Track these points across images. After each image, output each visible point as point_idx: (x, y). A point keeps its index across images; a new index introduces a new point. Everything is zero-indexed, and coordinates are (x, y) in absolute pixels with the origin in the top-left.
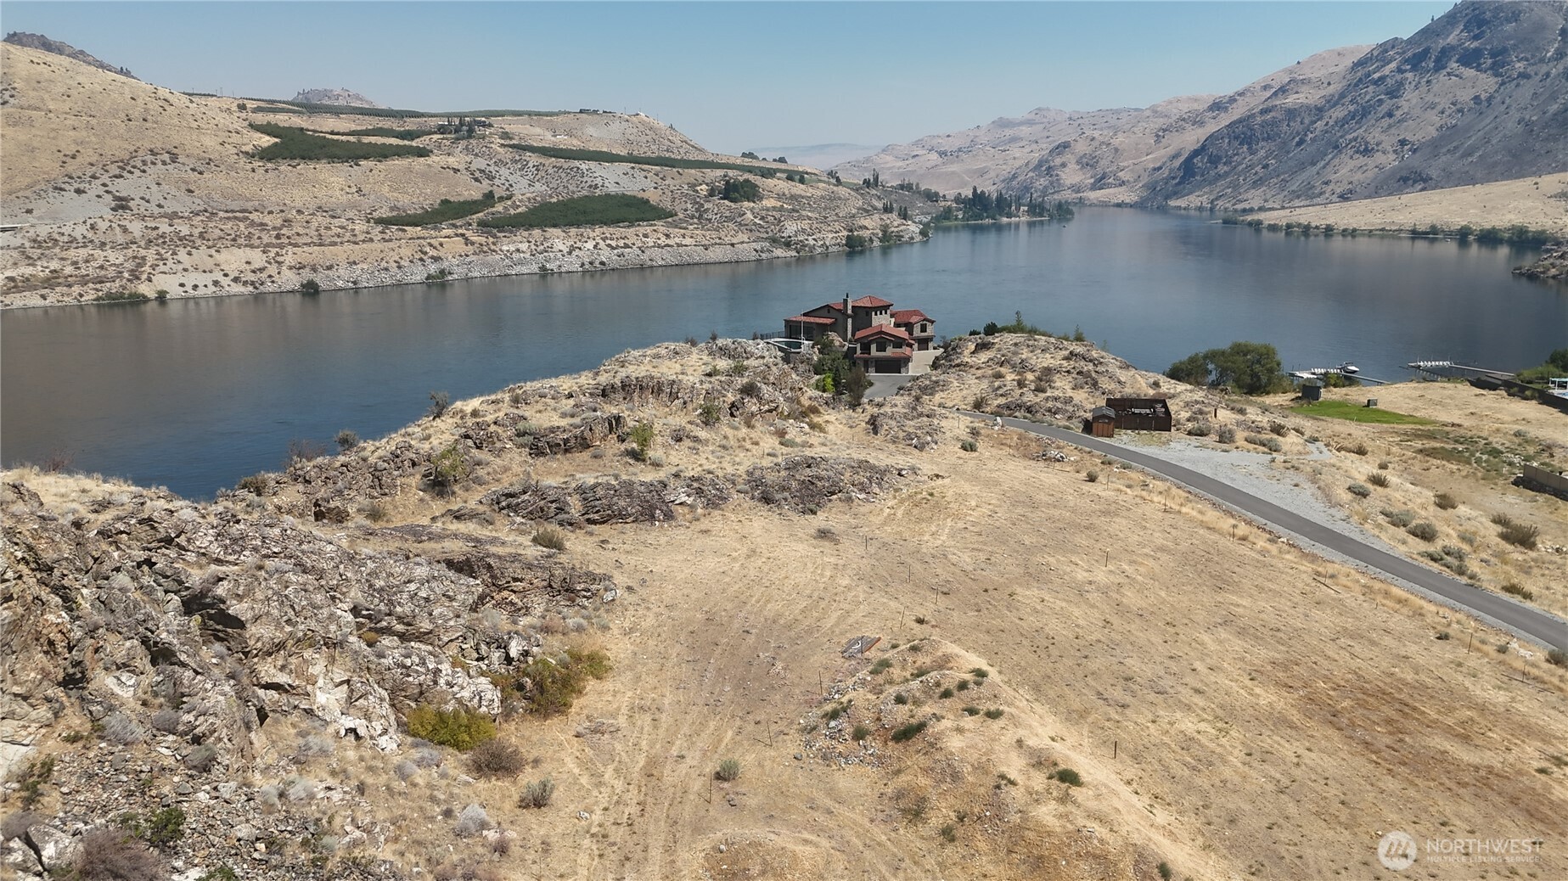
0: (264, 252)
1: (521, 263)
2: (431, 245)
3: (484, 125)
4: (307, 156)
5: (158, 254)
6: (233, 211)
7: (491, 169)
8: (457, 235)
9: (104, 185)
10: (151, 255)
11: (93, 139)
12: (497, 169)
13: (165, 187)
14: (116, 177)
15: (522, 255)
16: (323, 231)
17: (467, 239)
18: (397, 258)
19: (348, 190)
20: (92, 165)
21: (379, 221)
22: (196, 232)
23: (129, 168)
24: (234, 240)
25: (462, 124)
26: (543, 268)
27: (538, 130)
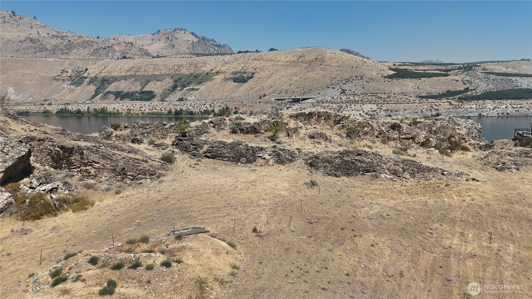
0: (377, 105)
1: (471, 112)
2: (436, 105)
3: (477, 66)
4: (403, 77)
5: (346, 105)
6: (373, 93)
7: (472, 80)
8: (447, 102)
9: (340, 86)
10: (344, 105)
11: (341, 73)
12: (474, 80)
13: (357, 86)
14: (344, 84)
15: (472, 109)
16: (399, 100)
17: (451, 103)
18: (421, 109)
19: (414, 87)
20: (339, 81)
21: (420, 97)
22: (360, 99)
23: (348, 81)
24: (371, 102)
25: (468, 66)
26: (480, 115)
27: (500, 67)
